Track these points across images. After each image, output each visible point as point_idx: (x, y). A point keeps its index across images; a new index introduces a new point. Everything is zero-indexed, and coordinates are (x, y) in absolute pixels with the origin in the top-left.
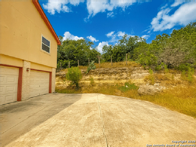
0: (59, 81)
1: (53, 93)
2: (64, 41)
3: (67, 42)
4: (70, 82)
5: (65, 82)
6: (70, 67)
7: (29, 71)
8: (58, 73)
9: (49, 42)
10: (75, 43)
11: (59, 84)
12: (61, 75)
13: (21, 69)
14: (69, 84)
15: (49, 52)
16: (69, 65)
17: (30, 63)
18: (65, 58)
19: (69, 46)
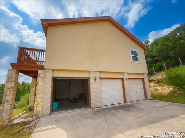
0: (155, 87)
1: (150, 99)
2: (152, 43)
3: (156, 43)
4: (173, 88)
5: (164, 88)
6: (167, 69)
7: (128, 80)
8: (152, 79)
9: (137, 52)
10: (166, 38)
11: (157, 90)
12: (157, 80)
13: (122, 79)
14: (171, 90)
15: (138, 61)
16: (165, 68)
17: (127, 74)
18: (157, 61)
19: (159, 46)
